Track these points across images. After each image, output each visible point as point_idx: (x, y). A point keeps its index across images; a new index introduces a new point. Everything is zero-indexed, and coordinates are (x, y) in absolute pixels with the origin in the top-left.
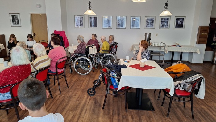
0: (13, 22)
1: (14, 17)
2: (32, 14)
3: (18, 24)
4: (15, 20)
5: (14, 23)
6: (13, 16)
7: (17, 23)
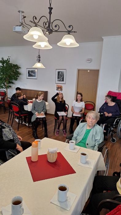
1: (60, 73)
2: (79, 70)
4: (61, 76)
7: (61, 80)
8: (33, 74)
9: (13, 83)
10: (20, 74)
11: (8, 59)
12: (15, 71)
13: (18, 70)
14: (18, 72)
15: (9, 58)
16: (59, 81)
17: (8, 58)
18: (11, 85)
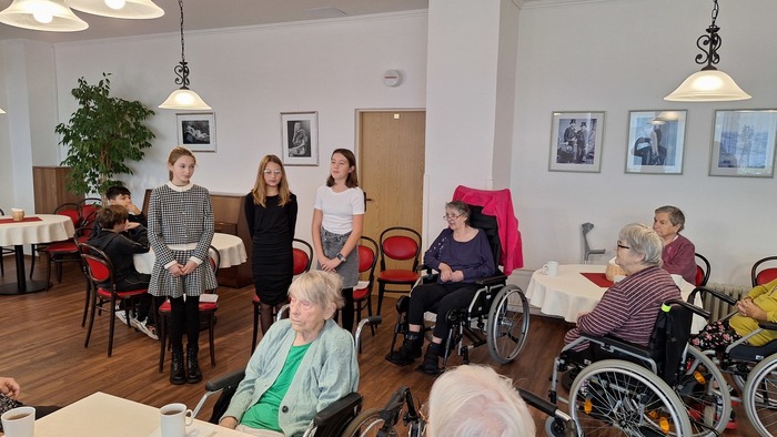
0: (291, 145)
4: (299, 138)
8: (200, 135)
9: (127, 170)
10: (152, 135)
11: (101, 83)
12: (133, 126)
13: (143, 122)
14: (145, 128)
15: (107, 77)
16: (295, 156)
17: (104, 78)
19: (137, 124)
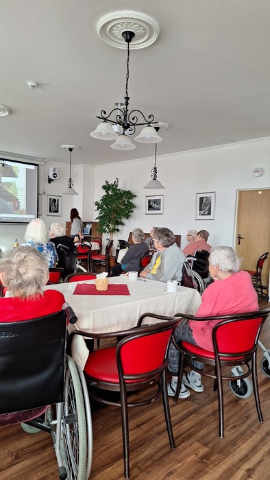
0: (200, 210)
1: (204, 199)
2: (241, 192)
3: (209, 214)
4: (205, 206)
5: (202, 212)
6: (201, 199)
7: (206, 213)
8: (156, 206)
9: (122, 224)
10: (134, 207)
11: (115, 182)
12: (126, 203)
13: (131, 201)
14: (131, 203)
15: (117, 180)
16: (202, 215)
18: (120, 227)
19: (128, 202)
